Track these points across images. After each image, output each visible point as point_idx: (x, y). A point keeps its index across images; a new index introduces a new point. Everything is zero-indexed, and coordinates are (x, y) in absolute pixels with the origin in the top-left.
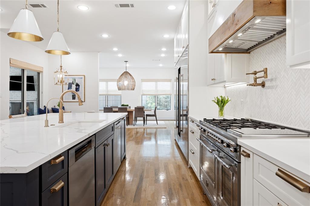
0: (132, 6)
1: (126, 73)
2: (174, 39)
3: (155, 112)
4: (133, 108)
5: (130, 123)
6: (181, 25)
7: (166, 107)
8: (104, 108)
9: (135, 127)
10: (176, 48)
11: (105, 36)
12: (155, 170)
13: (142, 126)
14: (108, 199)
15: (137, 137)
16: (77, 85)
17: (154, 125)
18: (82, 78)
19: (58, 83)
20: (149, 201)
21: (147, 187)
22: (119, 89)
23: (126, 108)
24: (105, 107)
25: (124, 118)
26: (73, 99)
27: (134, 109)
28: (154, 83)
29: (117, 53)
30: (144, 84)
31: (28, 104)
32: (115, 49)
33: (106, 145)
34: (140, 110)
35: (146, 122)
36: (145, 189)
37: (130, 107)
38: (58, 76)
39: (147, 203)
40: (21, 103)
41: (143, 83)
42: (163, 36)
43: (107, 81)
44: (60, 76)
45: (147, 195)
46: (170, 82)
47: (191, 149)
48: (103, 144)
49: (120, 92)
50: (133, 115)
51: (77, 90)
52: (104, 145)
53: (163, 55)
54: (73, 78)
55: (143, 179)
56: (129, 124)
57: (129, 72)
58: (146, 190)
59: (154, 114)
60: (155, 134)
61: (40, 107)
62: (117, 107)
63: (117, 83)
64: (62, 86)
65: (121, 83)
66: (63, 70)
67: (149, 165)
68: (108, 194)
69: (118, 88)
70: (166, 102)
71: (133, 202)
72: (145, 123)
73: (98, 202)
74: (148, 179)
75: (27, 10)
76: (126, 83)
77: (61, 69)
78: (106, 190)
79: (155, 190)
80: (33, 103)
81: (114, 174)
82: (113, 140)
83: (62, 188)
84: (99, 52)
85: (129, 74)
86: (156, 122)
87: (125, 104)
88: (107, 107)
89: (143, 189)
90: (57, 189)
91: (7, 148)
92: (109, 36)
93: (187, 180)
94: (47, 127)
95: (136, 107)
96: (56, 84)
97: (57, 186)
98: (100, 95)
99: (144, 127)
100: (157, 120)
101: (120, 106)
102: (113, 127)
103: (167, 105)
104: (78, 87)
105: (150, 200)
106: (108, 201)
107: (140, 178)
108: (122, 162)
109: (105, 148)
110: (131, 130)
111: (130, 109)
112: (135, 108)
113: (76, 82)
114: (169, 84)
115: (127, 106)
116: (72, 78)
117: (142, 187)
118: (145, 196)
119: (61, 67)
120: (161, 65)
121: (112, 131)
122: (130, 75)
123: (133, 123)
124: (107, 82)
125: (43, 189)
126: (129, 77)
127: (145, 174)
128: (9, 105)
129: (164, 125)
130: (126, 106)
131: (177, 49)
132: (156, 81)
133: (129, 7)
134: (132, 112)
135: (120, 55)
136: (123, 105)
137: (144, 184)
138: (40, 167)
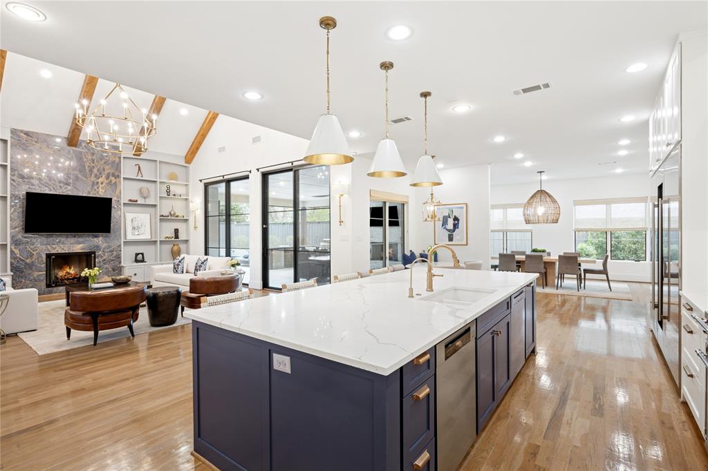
0: (547, 86)
1: (542, 193)
2: (648, 121)
3: (605, 264)
4: (554, 257)
5: (548, 283)
6: (663, 95)
7: (636, 253)
8: (500, 255)
9: (560, 291)
10: (653, 136)
11: (499, 139)
12: (595, 388)
13: (575, 292)
14: (499, 419)
15: (561, 312)
16: (456, 219)
17: (601, 291)
18: (463, 208)
19: (428, 219)
20: (575, 446)
21: (574, 417)
22: (528, 222)
23: (541, 256)
24: (502, 252)
25: (532, 283)
26: (449, 241)
27: (557, 258)
28: (604, 206)
29: (522, 160)
30: (580, 208)
31: (391, 246)
32: (519, 156)
33: (495, 334)
34: (570, 262)
35: (583, 282)
36: (569, 422)
37: (549, 254)
38: (428, 208)
39: (571, 448)
40: (382, 245)
41: (577, 207)
42: (619, 120)
43: (505, 207)
44: (431, 208)
45: (572, 435)
46: (644, 204)
47: (687, 366)
48: (491, 331)
49: (529, 227)
50: (554, 269)
51: (456, 226)
52: (492, 333)
53: (623, 153)
54: (449, 209)
55: (567, 401)
56: (546, 285)
57: (547, 191)
58: (570, 424)
59: (602, 268)
60: (605, 310)
61: (406, 253)
62: (523, 253)
63: (524, 212)
64: (433, 222)
65: (530, 211)
66: (434, 200)
67: (583, 375)
68: (499, 410)
69: (526, 221)
70: (635, 244)
71: (544, 438)
72: (582, 285)
73: (481, 420)
74: (578, 403)
75: (388, 140)
76: (541, 210)
77: (432, 199)
78: (495, 404)
79: (590, 428)
80: (397, 244)
81: (512, 379)
82: (508, 323)
83: (428, 395)
84: (490, 164)
85: (547, 193)
86: (607, 284)
87: (539, 249)
88: (505, 252)
89: (565, 420)
90: (421, 396)
91: (369, 333)
92: (506, 138)
93: (672, 428)
94: (412, 299)
95: (562, 254)
96: (426, 220)
97: (422, 392)
98: (492, 231)
99: (578, 294)
100: (608, 281)
101: (529, 252)
102: (508, 303)
103: (636, 250)
104: (456, 222)
105: (579, 445)
106: (500, 422)
107: (561, 398)
108: (527, 360)
109: (493, 337)
110: (551, 298)
111: (548, 257)
112: (560, 256)
113: (454, 214)
114: (641, 207)
115: (544, 251)
116: (447, 208)
117: (562, 415)
118: (568, 435)
119: (432, 194)
120: (619, 171)
121: (508, 308)
122: (550, 196)
123: (556, 284)
124: (506, 209)
125: (405, 395)
126: (548, 199)
127: (572, 392)
128: (369, 247)
129: (628, 293)
130: (540, 251)
131: (655, 137)
132: (608, 202)
133: (540, 88)
134: (553, 263)
135: (528, 164)
136: (534, 251)
137: (568, 411)
138: (401, 369)
